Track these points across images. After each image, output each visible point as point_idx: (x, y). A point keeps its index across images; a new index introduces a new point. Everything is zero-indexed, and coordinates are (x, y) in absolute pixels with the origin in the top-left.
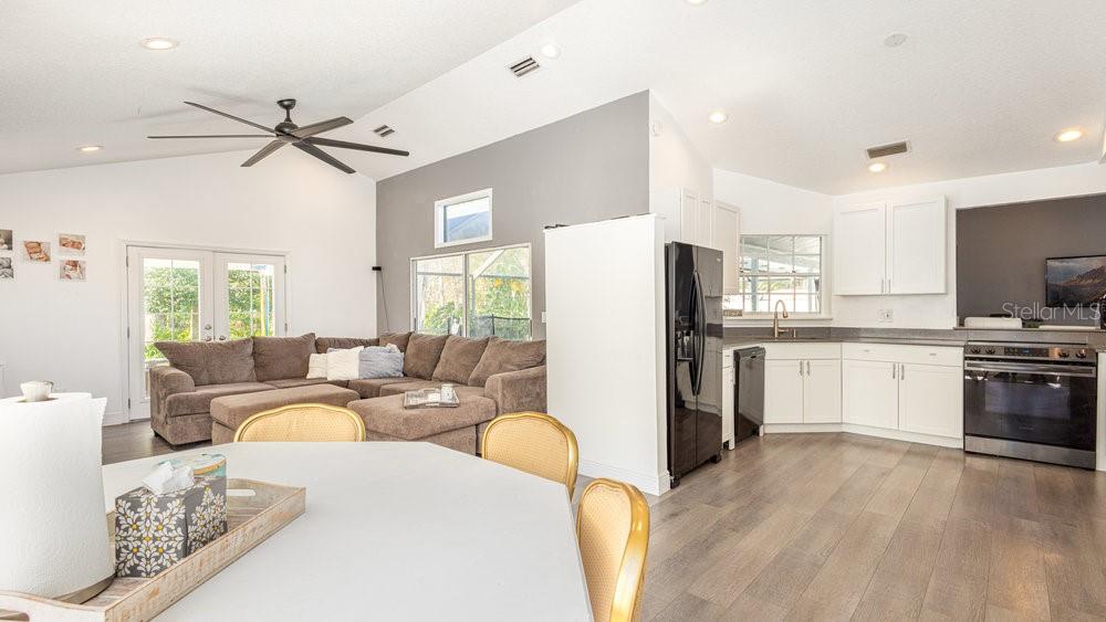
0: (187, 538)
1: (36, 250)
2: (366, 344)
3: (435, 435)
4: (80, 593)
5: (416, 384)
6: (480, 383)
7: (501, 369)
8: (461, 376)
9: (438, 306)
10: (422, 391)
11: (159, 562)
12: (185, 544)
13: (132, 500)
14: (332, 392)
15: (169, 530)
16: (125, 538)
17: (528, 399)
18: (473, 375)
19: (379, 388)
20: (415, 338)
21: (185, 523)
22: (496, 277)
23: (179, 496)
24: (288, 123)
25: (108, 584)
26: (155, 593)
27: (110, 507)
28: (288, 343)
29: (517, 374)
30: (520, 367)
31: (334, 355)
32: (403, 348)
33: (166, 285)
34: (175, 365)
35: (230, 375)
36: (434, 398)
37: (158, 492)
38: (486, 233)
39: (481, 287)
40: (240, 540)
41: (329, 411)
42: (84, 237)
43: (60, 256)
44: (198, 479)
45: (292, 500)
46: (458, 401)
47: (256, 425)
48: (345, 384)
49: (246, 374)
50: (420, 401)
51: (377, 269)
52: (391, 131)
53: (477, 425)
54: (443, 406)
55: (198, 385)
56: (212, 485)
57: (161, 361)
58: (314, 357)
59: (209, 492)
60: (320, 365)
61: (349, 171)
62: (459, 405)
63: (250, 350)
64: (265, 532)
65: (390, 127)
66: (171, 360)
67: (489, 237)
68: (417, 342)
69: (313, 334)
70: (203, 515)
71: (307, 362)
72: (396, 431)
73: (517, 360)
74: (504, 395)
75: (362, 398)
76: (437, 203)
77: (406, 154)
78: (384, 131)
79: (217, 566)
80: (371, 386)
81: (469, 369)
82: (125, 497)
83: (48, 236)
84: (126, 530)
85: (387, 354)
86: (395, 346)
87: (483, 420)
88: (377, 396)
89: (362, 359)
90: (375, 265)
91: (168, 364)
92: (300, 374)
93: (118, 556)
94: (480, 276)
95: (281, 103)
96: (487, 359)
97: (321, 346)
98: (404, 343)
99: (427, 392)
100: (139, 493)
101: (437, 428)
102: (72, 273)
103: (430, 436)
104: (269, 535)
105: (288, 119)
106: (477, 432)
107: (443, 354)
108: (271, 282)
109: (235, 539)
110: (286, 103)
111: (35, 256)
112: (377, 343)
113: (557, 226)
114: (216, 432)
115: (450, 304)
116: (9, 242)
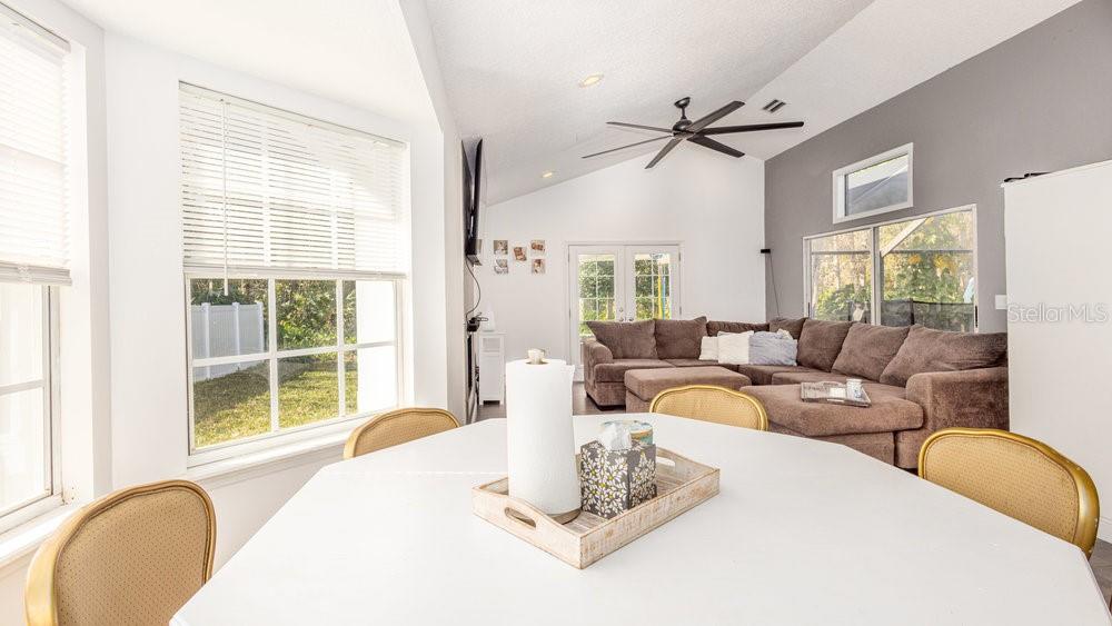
0: (629, 493)
1: (519, 252)
2: (757, 328)
3: (840, 435)
4: (562, 516)
5: (813, 374)
6: (898, 381)
7: (929, 365)
8: (870, 371)
9: (832, 289)
10: (821, 384)
11: (611, 506)
12: (628, 497)
13: (592, 450)
14: (726, 375)
15: (617, 482)
16: (587, 480)
17: (975, 410)
18: (887, 371)
19: (771, 376)
20: (810, 325)
21: (628, 479)
22: (916, 252)
23: (623, 455)
24: (684, 120)
25: (577, 513)
26: (610, 533)
27: (578, 451)
28: (684, 325)
29: (956, 375)
30: (960, 367)
31: (724, 338)
32: (797, 335)
33: (592, 275)
34: (600, 340)
35: (637, 352)
36: (837, 392)
37: (608, 448)
38: (904, 200)
39: (891, 265)
40: (668, 506)
41: (729, 395)
42: (543, 241)
43: (532, 256)
44: (634, 444)
45: (709, 478)
46: (869, 401)
47: (665, 399)
48: (736, 368)
49: (649, 353)
50: (819, 395)
51: (766, 251)
52: (782, 104)
53: (896, 433)
54: (850, 403)
55: (615, 358)
56: (645, 450)
57: (590, 335)
58: (706, 340)
59: (643, 456)
60: (711, 348)
61: (738, 154)
62: (870, 405)
63: (652, 330)
64: (686, 504)
65: (781, 100)
66: (597, 336)
67: (909, 204)
68: (813, 328)
69: (704, 318)
70: (640, 476)
71: (699, 343)
72: (793, 423)
73: (956, 357)
74: (935, 401)
75: (754, 384)
76: (835, 173)
77: (801, 124)
78: (775, 106)
79: (651, 524)
80: (762, 373)
81: (882, 364)
82: (587, 446)
83: (526, 245)
84: (588, 474)
85: (777, 341)
86: (787, 333)
87: (903, 427)
88: (769, 383)
89: (752, 344)
90: (764, 247)
91: (594, 339)
92: (693, 354)
93: (583, 494)
94: (891, 252)
95: (677, 104)
96: (907, 352)
97: (712, 329)
98: (797, 329)
99: (827, 387)
100: (596, 446)
101: (842, 428)
102: (538, 269)
103: (832, 435)
104: (690, 508)
105: (684, 117)
106: (896, 441)
107: (845, 345)
108: (667, 269)
109: (663, 503)
110: (682, 102)
111: (519, 257)
112: (766, 328)
113: (1027, 176)
114: (629, 399)
115: (848, 286)
116: (506, 248)
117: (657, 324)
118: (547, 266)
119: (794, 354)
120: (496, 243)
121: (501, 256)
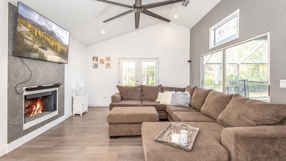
1: (102, 61)
8: (213, 114)
28: (153, 87)
32: (191, 94)
34: (120, 92)
35: (133, 97)
42: (110, 57)
43: (106, 62)
48: (166, 106)
51: (190, 61)
54: (179, 147)
58: (160, 94)
61: (168, 21)
62: (191, 151)
63: (140, 89)
67: (238, 37)
69: (162, 85)
71: (157, 95)
76: (210, 29)
81: (219, 112)
83: (104, 58)
89: (173, 97)
90: (189, 60)
92: (154, 99)
96: (229, 109)
97: (163, 89)
98: (192, 91)
102: (108, 67)
107: (206, 100)
111: (101, 63)
115: (232, 75)
116: (97, 60)
117: (142, 87)
118: (111, 66)
119: (188, 102)
120: (93, 57)
121: (95, 62)
